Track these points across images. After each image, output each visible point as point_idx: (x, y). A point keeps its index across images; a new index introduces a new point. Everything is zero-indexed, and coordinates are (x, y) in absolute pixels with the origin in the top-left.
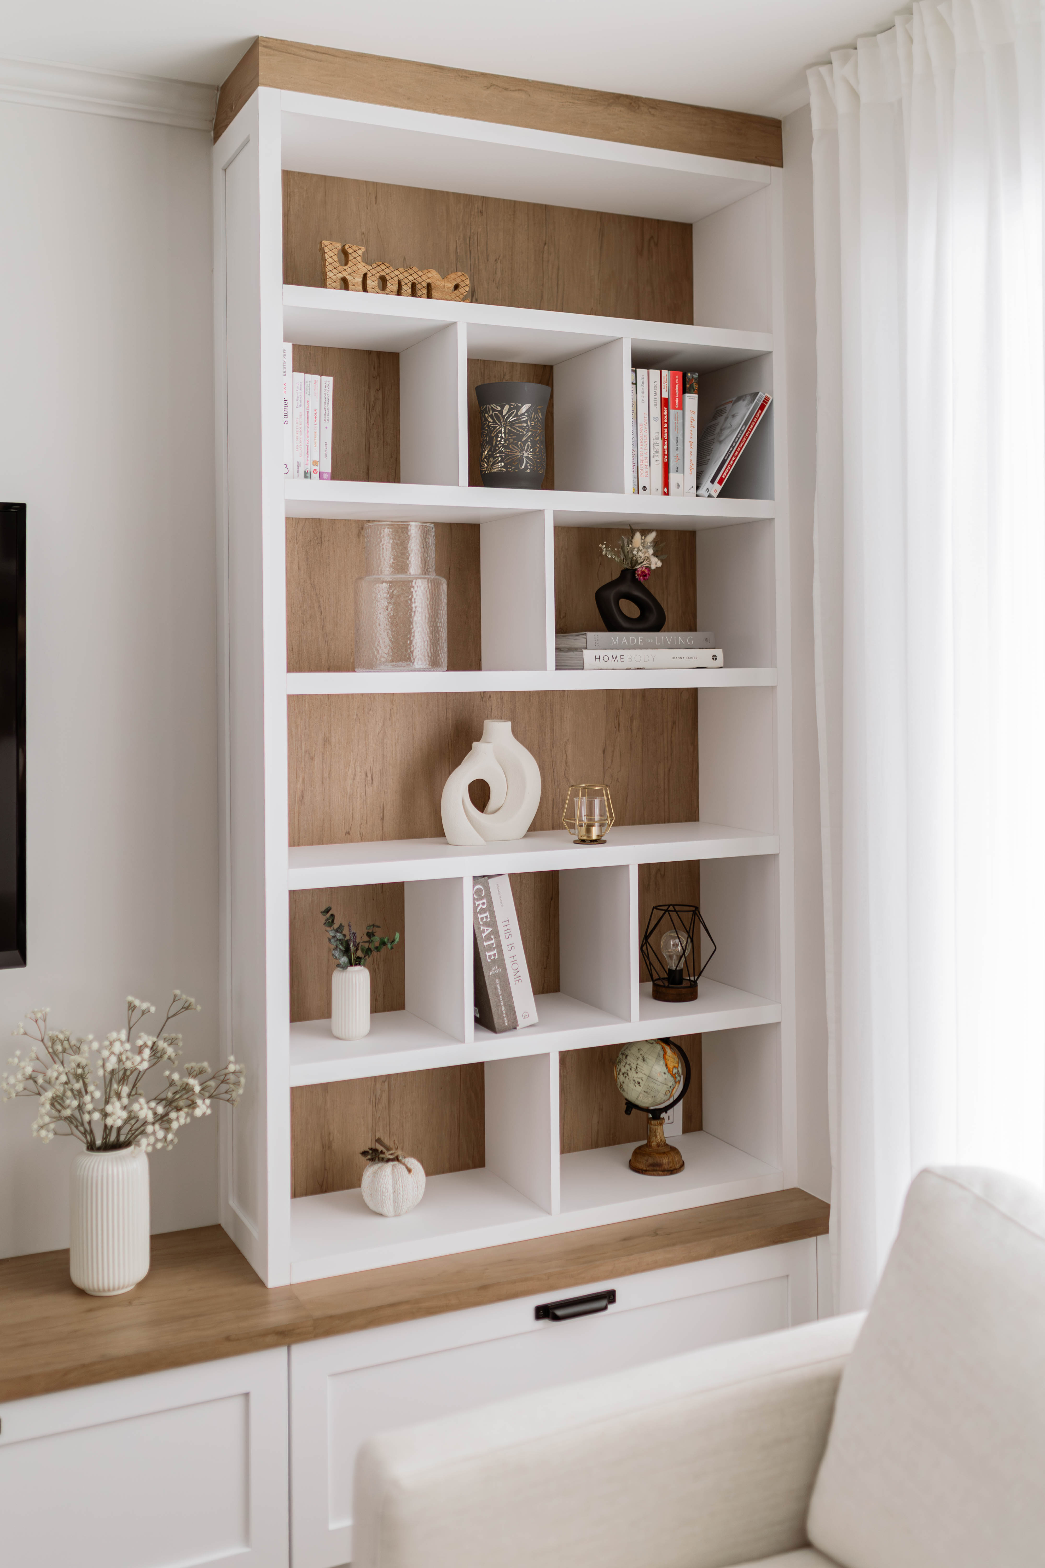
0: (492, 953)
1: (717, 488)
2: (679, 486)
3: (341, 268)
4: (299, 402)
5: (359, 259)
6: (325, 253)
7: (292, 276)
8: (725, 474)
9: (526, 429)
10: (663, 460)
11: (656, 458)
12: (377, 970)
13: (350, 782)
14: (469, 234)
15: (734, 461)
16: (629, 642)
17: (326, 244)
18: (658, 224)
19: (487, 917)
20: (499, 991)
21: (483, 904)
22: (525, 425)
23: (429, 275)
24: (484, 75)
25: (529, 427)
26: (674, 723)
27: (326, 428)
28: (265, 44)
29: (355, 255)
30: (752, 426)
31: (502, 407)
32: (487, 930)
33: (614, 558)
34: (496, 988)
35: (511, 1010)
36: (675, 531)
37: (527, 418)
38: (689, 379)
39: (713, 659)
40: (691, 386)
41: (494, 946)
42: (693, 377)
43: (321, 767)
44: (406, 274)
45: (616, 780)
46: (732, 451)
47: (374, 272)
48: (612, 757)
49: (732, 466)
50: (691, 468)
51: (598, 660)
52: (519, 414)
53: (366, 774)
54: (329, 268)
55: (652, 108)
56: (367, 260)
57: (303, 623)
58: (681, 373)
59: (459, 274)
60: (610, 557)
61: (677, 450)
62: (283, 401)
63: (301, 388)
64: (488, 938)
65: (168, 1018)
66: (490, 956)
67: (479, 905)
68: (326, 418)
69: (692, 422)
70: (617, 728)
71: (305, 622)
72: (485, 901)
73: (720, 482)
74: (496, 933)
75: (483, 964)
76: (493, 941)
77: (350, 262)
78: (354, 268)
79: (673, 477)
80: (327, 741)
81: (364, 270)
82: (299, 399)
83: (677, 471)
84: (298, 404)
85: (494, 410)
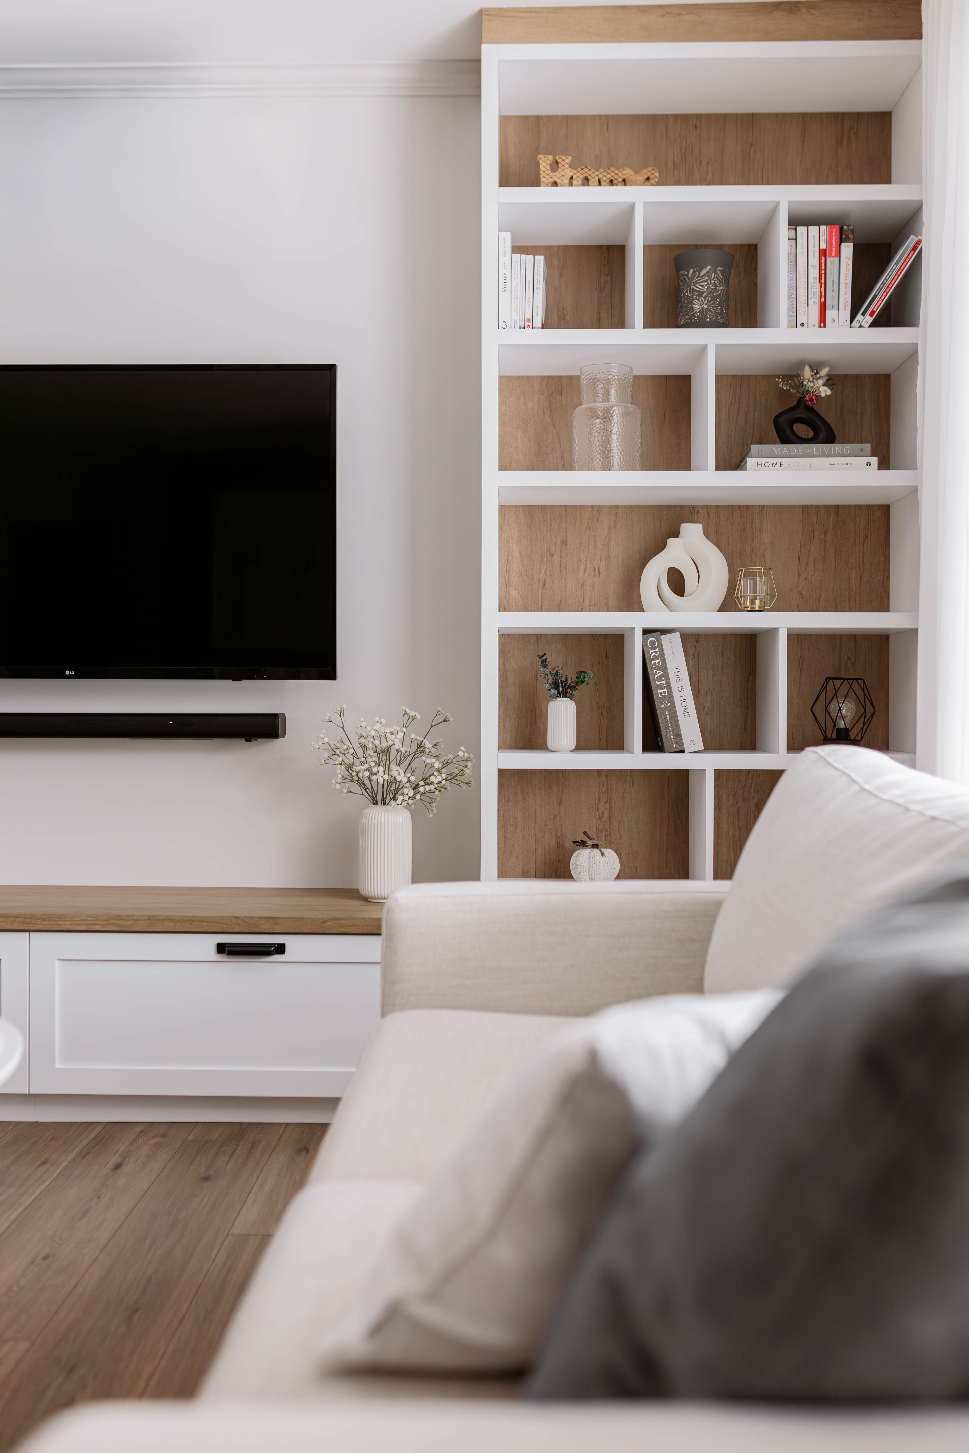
0: (662, 691)
1: (869, 319)
2: (834, 321)
3: (552, 174)
4: (516, 276)
5: (567, 166)
6: (540, 164)
7: (506, 180)
8: (876, 307)
9: (706, 287)
10: (820, 300)
11: (814, 299)
12: (601, 718)
13: (581, 574)
14: (684, 146)
15: (885, 296)
16: (789, 452)
17: (541, 158)
18: (858, 117)
19: (659, 663)
20: (668, 720)
21: (656, 652)
22: (706, 283)
23: (624, 172)
24: (660, 6)
25: (709, 285)
26: (866, 537)
27: (538, 294)
28: (487, 13)
29: (563, 163)
30: (904, 265)
31: (688, 272)
32: (659, 673)
33: (789, 390)
34: (666, 718)
35: (678, 736)
36: (870, 375)
37: (707, 278)
38: (845, 231)
39: (867, 465)
40: (847, 236)
41: (665, 685)
42: (848, 229)
43: (560, 562)
44: (605, 174)
45: (810, 582)
46: (882, 287)
47: (579, 174)
48: (807, 563)
49: (883, 300)
50: (845, 305)
51: (760, 466)
52: (701, 275)
53: (595, 570)
54: (542, 174)
55: (812, 8)
56: (572, 166)
57: (546, 454)
58: (838, 227)
59: (650, 169)
60: (785, 388)
61: (833, 291)
62: (503, 276)
63: (518, 265)
64: (659, 679)
65: (432, 726)
66: (661, 693)
67: (652, 653)
68: (538, 286)
69: (847, 266)
70: (812, 539)
71: (548, 453)
72: (657, 650)
73: (871, 315)
74: (666, 675)
75: (655, 699)
76: (664, 682)
77: (559, 169)
78: (563, 173)
79: (830, 314)
80: (564, 542)
81: (571, 174)
82: (516, 273)
83: (832, 308)
84: (515, 277)
85: (683, 275)
